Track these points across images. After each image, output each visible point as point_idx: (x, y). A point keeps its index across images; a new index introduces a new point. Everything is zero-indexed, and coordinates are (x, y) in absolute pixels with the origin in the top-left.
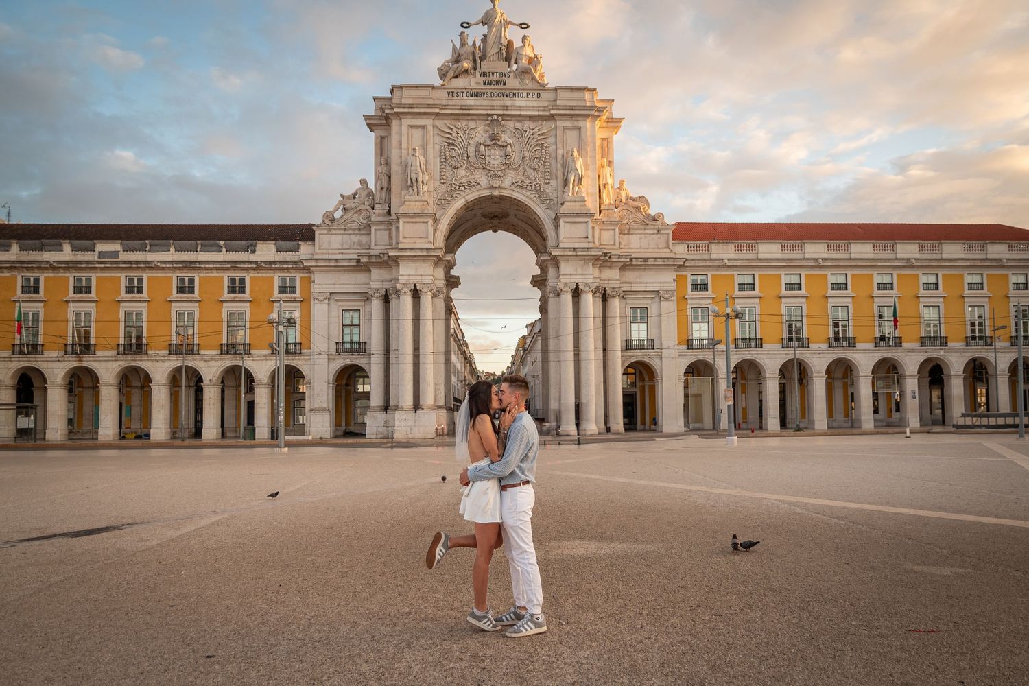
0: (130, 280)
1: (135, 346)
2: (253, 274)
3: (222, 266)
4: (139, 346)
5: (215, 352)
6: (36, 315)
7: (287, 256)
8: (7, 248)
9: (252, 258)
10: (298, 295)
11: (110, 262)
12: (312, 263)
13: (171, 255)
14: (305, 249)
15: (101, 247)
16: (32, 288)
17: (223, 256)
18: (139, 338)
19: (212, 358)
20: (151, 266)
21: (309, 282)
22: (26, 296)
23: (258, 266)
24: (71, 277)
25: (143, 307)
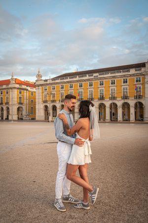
0: (101, 82)
1: (102, 98)
2: (129, 78)
3: (121, 77)
4: (103, 98)
5: (120, 99)
6: (82, 92)
7: (138, 72)
8: (76, 77)
9: (129, 73)
10: (141, 82)
11: (96, 78)
12: (145, 73)
13: (110, 75)
14: (143, 69)
15: (95, 75)
16: (81, 86)
17: (122, 74)
18: (103, 96)
19: (119, 100)
20: (105, 78)
21: (144, 78)
22: (80, 88)
23: (131, 75)
24: (88, 82)
25: (103, 88)
